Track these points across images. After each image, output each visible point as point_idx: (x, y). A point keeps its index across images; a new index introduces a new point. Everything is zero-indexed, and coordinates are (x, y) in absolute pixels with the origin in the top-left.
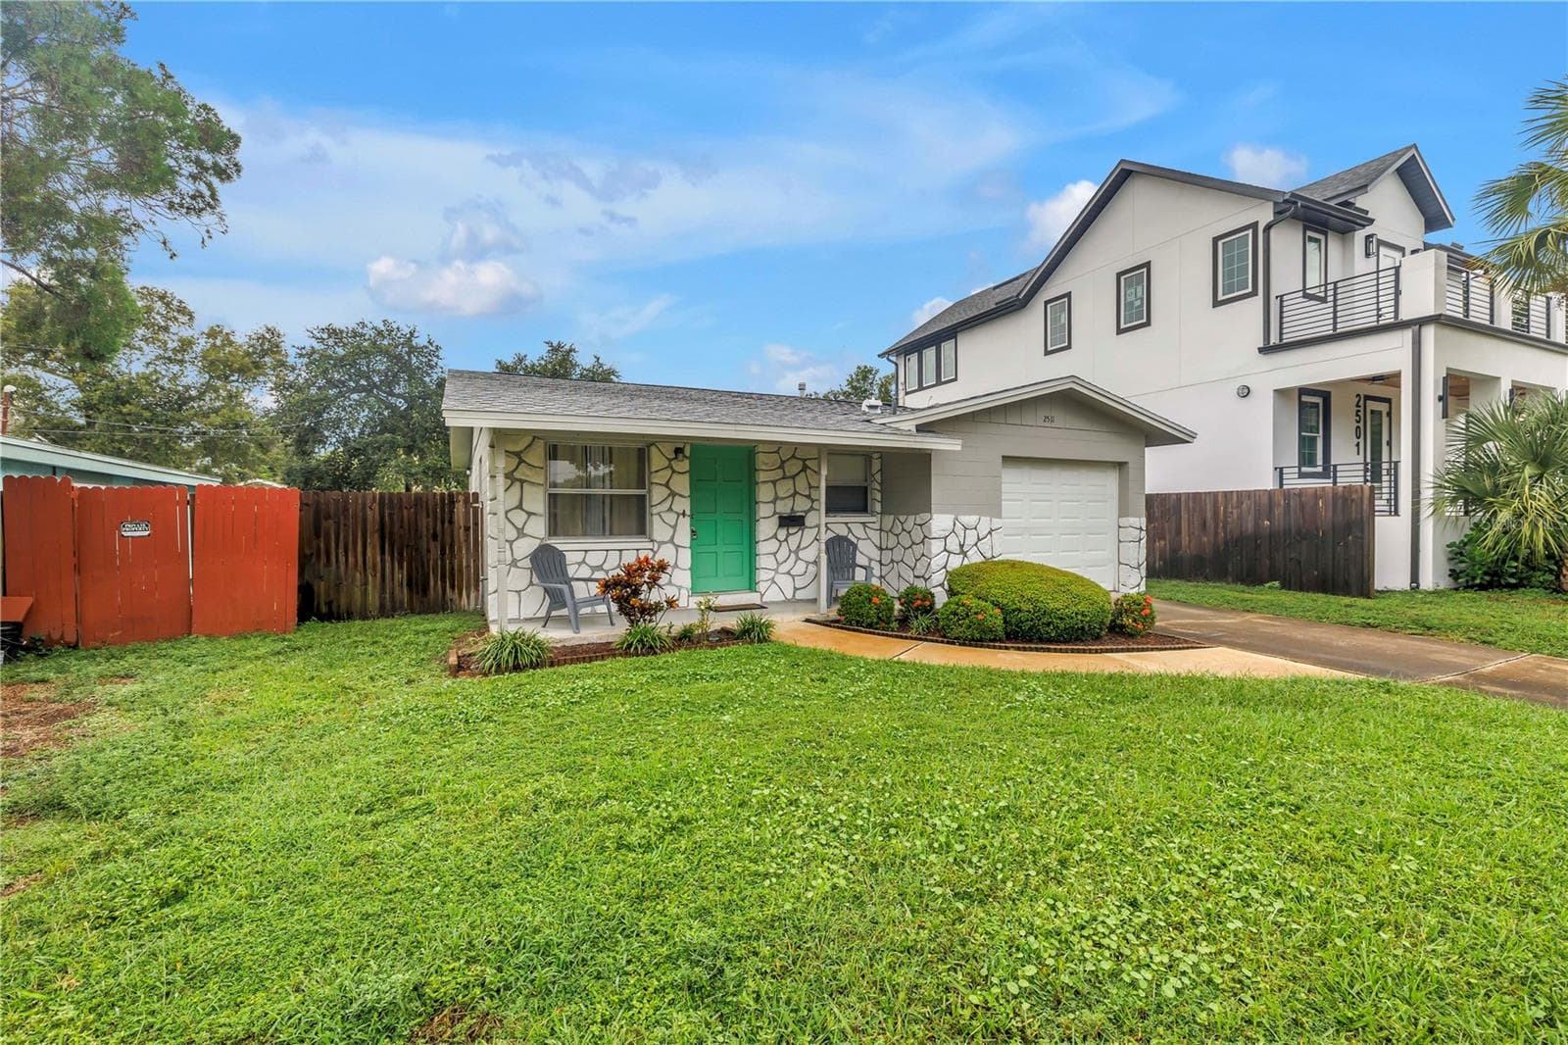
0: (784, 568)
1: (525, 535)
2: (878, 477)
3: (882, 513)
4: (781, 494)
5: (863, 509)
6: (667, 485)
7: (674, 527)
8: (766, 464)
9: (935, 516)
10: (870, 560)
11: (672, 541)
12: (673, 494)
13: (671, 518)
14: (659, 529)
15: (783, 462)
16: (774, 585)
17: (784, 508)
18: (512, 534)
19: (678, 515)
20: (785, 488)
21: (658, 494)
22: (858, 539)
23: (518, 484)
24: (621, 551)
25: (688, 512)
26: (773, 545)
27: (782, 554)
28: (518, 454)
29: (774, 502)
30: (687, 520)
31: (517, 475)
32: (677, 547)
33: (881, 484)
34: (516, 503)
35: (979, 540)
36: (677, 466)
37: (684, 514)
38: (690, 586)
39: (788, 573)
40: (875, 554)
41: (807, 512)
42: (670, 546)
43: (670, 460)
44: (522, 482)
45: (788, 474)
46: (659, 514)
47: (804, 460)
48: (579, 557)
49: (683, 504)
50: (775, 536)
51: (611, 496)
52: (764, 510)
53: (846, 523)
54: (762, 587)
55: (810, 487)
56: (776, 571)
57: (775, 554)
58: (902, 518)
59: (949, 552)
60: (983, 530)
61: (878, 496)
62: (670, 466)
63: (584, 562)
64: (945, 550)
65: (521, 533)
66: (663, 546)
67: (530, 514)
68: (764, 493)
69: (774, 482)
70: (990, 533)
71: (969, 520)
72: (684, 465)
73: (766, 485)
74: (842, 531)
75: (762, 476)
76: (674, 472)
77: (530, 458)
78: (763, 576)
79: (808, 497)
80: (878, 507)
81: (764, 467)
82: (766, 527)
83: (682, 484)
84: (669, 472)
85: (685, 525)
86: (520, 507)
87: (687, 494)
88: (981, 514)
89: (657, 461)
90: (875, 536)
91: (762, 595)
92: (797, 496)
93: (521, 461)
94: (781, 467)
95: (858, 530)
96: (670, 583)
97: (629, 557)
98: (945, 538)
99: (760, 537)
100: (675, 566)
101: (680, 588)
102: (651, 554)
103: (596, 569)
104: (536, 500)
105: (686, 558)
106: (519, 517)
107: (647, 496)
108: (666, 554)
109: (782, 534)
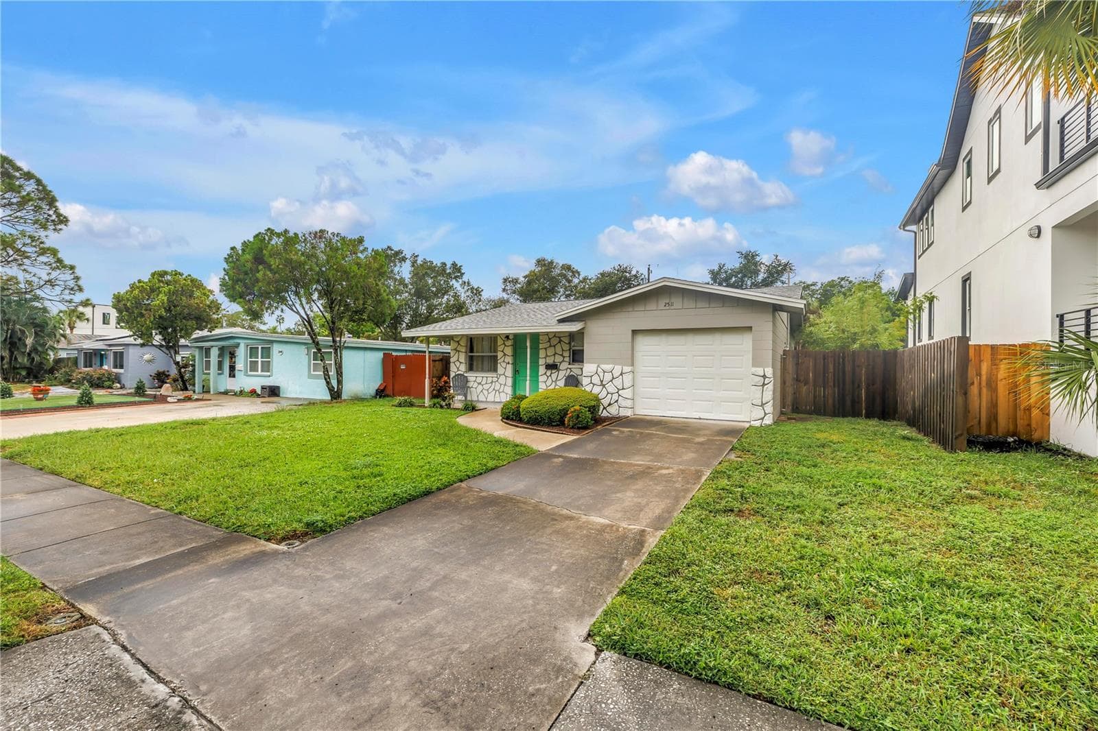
1: (460, 370)
4: (548, 354)
6: (503, 351)
7: (505, 368)
8: (542, 340)
9: (585, 365)
11: (504, 374)
12: (505, 355)
13: (504, 365)
14: (500, 370)
15: (550, 339)
17: (550, 361)
18: (456, 370)
19: (507, 363)
20: (551, 351)
21: (500, 354)
23: (457, 352)
24: (487, 377)
25: (511, 362)
26: (544, 378)
27: (549, 383)
28: (458, 342)
29: (545, 358)
30: (510, 365)
31: (458, 349)
32: (506, 377)
34: (457, 358)
35: (613, 378)
36: (507, 343)
37: (509, 363)
41: (561, 363)
42: (504, 376)
43: (504, 341)
44: (459, 351)
45: (552, 345)
46: (500, 363)
47: (559, 338)
48: (474, 379)
49: (509, 359)
50: (546, 373)
51: (490, 356)
52: (541, 362)
55: (563, 351)
57: (545, 382)
59: (594, 385)
60: (617, 373)
62: (504, 343)
63: (476, 380)
64: (591, 383)
65: (458, 370)
66: (501, 376)
67: (461, 363)
68: (542, 353)
69: (546, 349)
70: (621, 374)
71: (608, 367)
72: (509, 343)
73: (543, 350)
75: (541, 346)
76: (506, 346)
77: (462, 343)
79: (562, 355)
81: (543, 343)
82: (542, 370)
83: (509, 350)
84: (503, 346)
85: (510, 367)
86: (458, 360)
87: (511, 355)
88: (615, 364)
89: (500, 342)
92: (557, 356)
93: (459, 344)
94: (549, 341)
96: (503, 392)
97: (490, 380)
98: (591, 377)
99: (540, 374)
100: (505, 385)
101: (507, 394)
102: (497, 379)
103: (479, 384)
104: (462, 358)
105: (510, 382)
106: (458, 364)
107: (497, 356)
108: (502, 379)
109: (549, 373)
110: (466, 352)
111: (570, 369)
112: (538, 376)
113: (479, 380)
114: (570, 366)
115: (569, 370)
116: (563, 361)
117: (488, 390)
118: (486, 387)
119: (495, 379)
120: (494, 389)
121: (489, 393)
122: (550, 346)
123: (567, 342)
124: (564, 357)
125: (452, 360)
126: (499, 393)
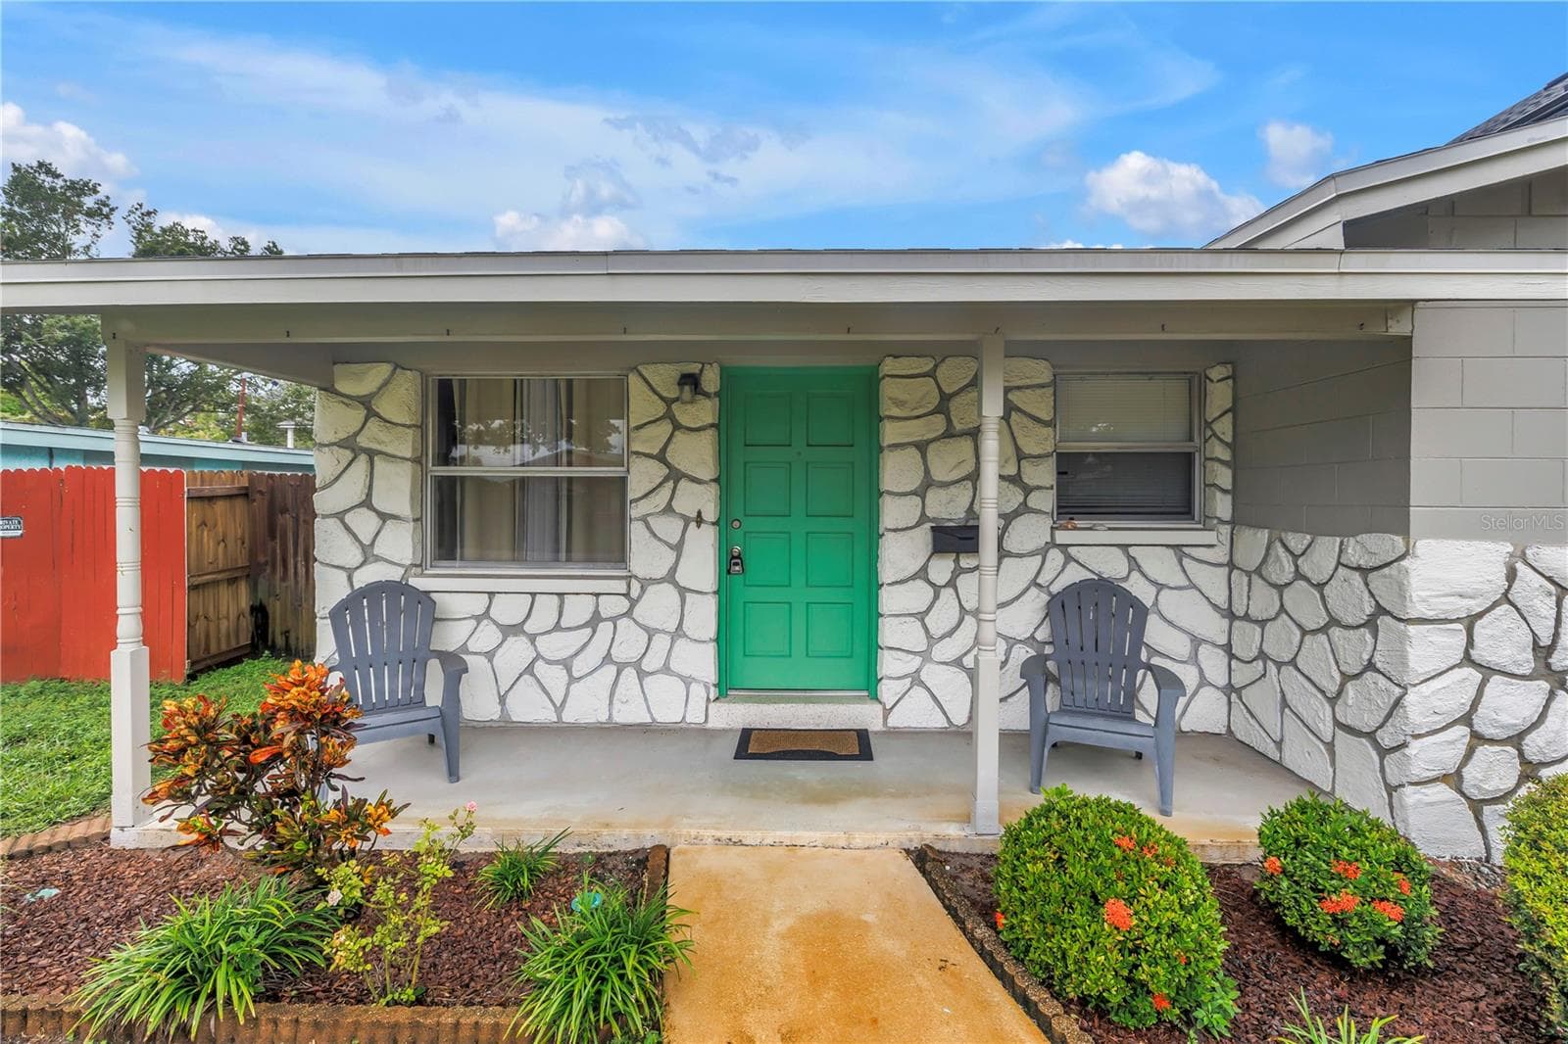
0: (947, 650)
1: (378, 559)
2: (1224, 428)
3: (1233, 523)
4: (938, 475)
5: (1183, 509)
6: (661, 457)
7: (678, 548)
8: (900, 404)
9: (1423, 546)
10: (1197, 642)
11: (670, 577)
12: (675, 476)
13: (670, 528)
14: (645, 555)
15: (945, 398)
16: (918, 691)
17: (948, 507)
18: (353, 556)
19: (687, 520)
21: (642, 476)
22: (1160, 587)
23: (363, 458)
24: (561, 595)
25: (710, 515)
26: (917, 596)
27: (940, 622)
28: (366, 402)
29: (921, 493)
30: (707, 534)
31: (363, 441)
32: (683, 591)
33: (1232, 446)
34: (358, 496)
36: (686, 415)
37: (699, 520)
38: (711, 676)
39: (958, 663)
40: (1214, 627)
41: (1008, 520)
42: (667, 588)
43: (668, 402)
44: (371, 454)
45: (958, 427)
46: (644, 519)
47: (1006, 392)
48: (478, 604)
49: (702, 499)
50: (922, 574)
51: (570, 480)
52: (894, 512)
53: (1124, 547)
54: (888, 691)
55: (1020, 456)
56: (926, 656)
57: (921, 616)
58: (1297, 541)
59: (1488, 671)
61: (1224, 477)
62: (669, 416)
63: (486, 614)
64: (1468, 660)
65: (368, 555)
66: (651, 589)
67: (384, 517)
68: (898, 472)
69: (922, 447)
72: (704, 412)
73: (898, 454)
74: (1112, 566)
75: (890, 433)
76: (677, 426)
77: (385, 407)
78: (890, 665)
79: (1013, 481)
80: (1223, 507)
81: (895, 412)
82: (901, 553)
83: (697, 454)
84: (666, 428)
85: (703, 544)
86: (367, 503)
87: (707, 472)
89: (640, 404)
90: (1214, 582)
91: (887, 712)
93: (371, 413)
94: (943, 407)
95: (1160, 565)
96: (666, 669)
97: (578, 610)
98: (1471, 621)
99: (887, 574)
100: (679, 633)
101: (688, 681)
102: (625, 604)
103: (510, 630)
104: (397, 488)
105: (703, 616)
106: (364, 523)
107: (622, 482)
108: (658, 606)
109: (942, 569)
110: (417, 461)
111: (1063, 548)
112: (874, 586)
113: (508, 610)
114: (1062, 537)
115: (1055, 557)
116: (1024, 509)
117: (566, 664)
118: (556, 646)
119: (612, 606)
120: (608, 658)
121: (572, 680)
122: (949, 434)
123: (1046, 416)
124: (1028, 490)
125: (322, 502)
126: (642, 675)
